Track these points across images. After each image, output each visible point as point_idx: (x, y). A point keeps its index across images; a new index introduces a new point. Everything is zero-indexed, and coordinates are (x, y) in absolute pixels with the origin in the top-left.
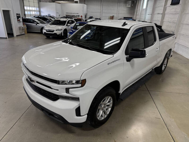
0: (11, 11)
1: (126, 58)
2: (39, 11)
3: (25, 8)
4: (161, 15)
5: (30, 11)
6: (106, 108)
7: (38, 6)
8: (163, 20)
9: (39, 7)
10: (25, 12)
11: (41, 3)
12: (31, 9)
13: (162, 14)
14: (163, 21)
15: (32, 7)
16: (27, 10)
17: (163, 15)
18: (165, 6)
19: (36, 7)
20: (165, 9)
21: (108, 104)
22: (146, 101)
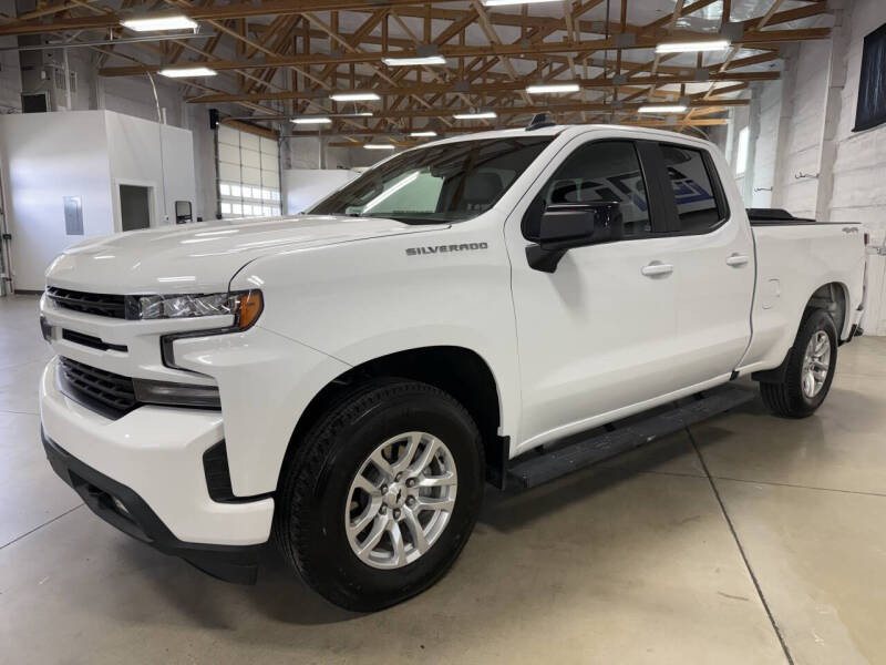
0: (155, 190)
1: (526, 249)
2: (281, 206)
3: (224, 189)
4: (816, 182)
5: (242, 201)
6: (420, 503)
7: (278, 186)
8: (827, 203)
9: (282, 189)
10: (219, 204)
11: (291, 171)
12: (247, 192)
13: (818, 176)
14: (830, 206)
15: (253, 185)
16: (232, 200)
17: (827, 180)
18: (827, 139)
19: (270, 188)
20: (830, 155)
21: (428, 482)
22: (687, 520)
